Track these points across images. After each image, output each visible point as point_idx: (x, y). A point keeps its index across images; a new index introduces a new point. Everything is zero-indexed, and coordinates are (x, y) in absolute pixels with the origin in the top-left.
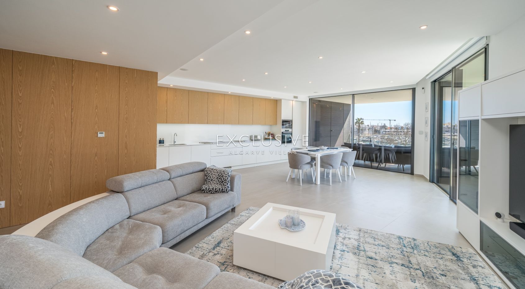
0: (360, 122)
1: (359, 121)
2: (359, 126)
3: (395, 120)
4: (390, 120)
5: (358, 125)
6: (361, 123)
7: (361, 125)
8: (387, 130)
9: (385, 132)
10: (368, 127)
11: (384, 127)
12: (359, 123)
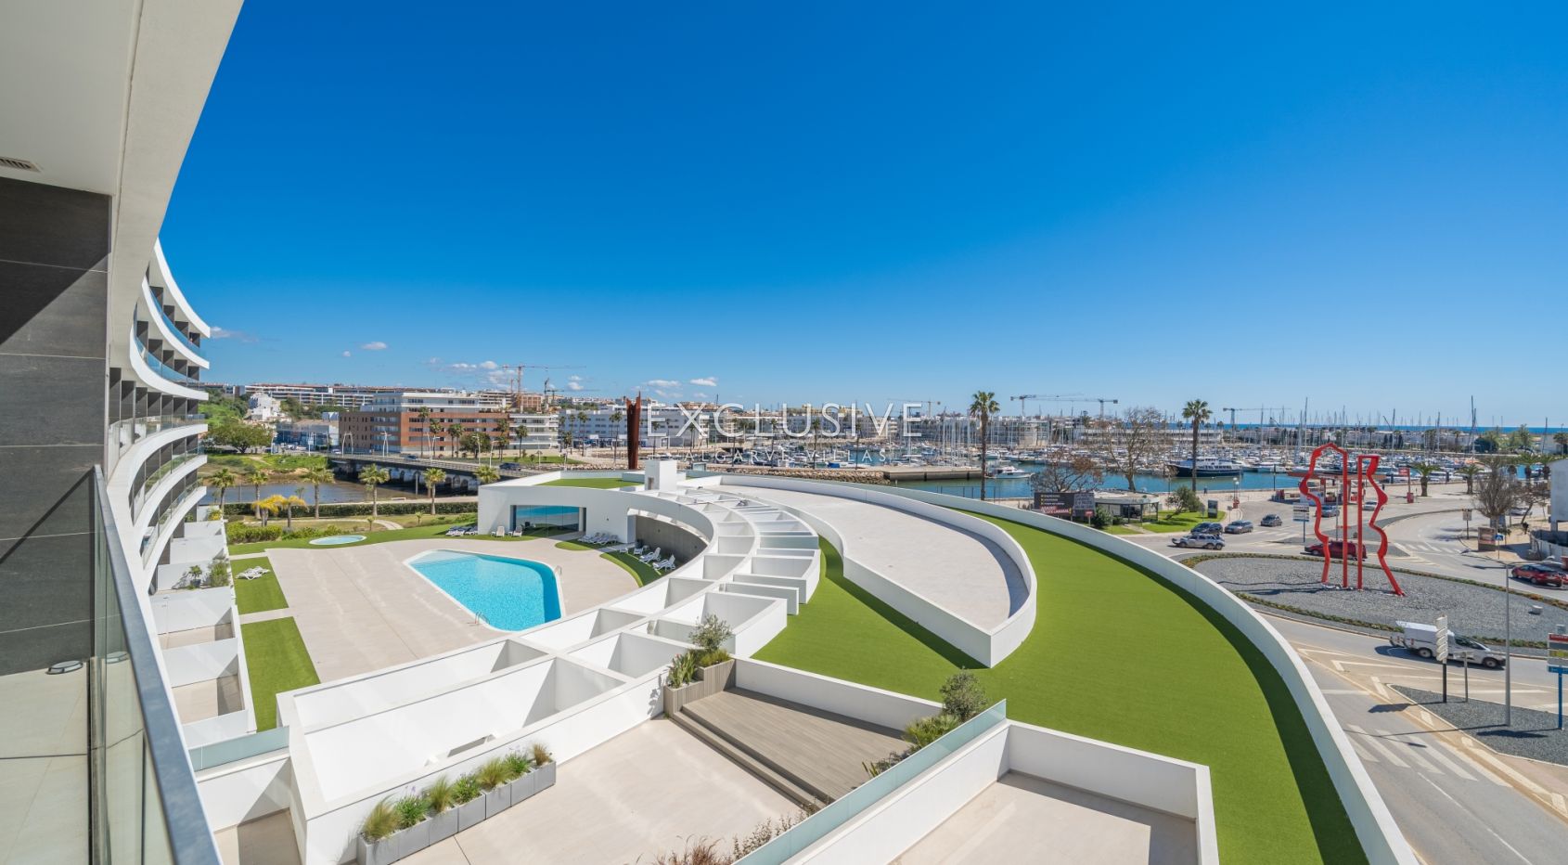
0: (988, 403)
1: (984, 400)
2: (984, 418)
3: (1116, 402)
4: (1102, 401)
5: (980, 413)
6: (990, 407)
7: (988, 413)
8: (1090, 431)
9: (1085, 434)
10: (1034, 420)
11: (1084, 420)
12: (983, 410)
